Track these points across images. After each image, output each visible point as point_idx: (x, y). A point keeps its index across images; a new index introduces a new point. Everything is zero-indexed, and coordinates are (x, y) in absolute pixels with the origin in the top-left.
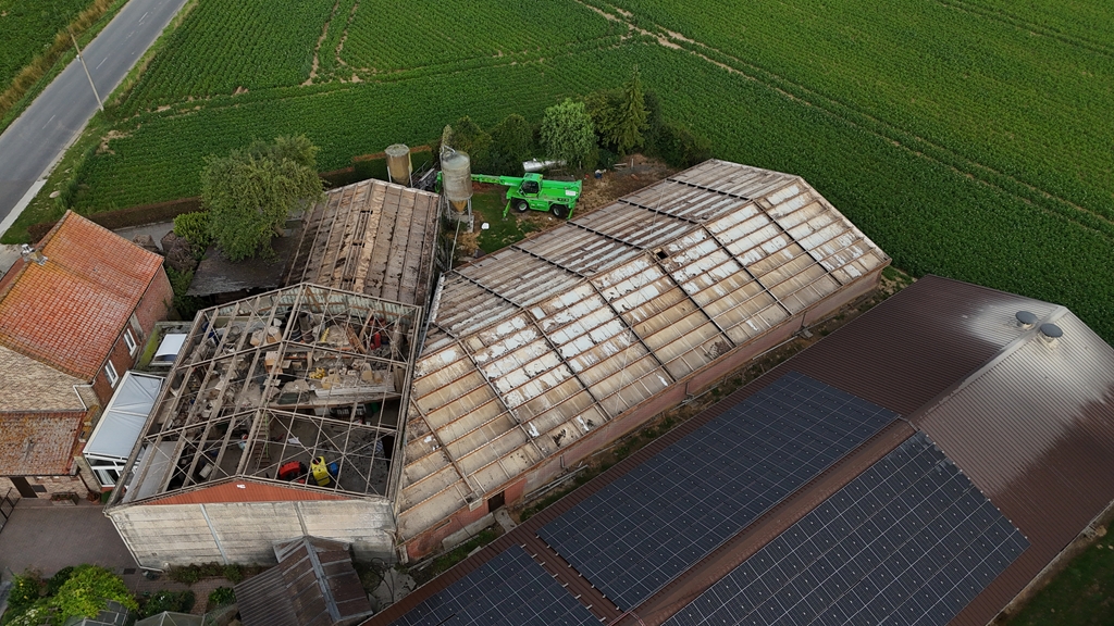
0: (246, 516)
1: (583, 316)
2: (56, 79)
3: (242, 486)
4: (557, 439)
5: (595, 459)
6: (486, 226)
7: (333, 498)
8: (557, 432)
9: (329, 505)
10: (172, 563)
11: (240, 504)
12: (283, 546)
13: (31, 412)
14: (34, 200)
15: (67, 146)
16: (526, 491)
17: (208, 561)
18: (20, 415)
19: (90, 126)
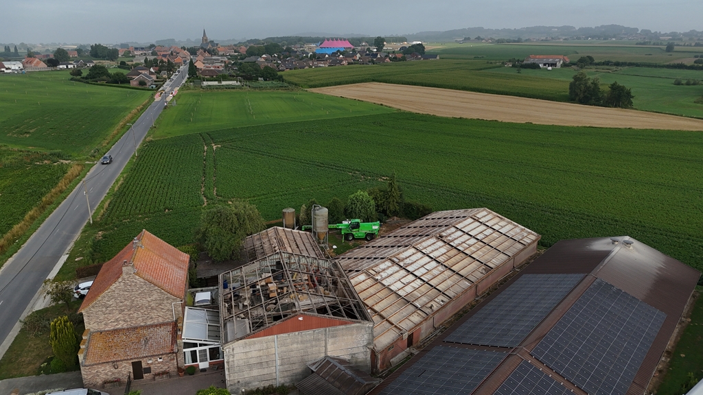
0: (297, 343)
1: (417, 260)
2: (50, 216)
3: (301, 319)
4: (431, 308)
5: (447, 323)
6: (335, 247)
7: (345, 323)
8: (429, 305)
9: (343, 329)
10: (247, 388)
11: (297, 333)
12: (314, 364)
13: (141, 326)
14: (65, 263)
15: (74, 240)
16: (421, 338)
17: (267, 384)
18: (136, 328)
19: (84, 232)
